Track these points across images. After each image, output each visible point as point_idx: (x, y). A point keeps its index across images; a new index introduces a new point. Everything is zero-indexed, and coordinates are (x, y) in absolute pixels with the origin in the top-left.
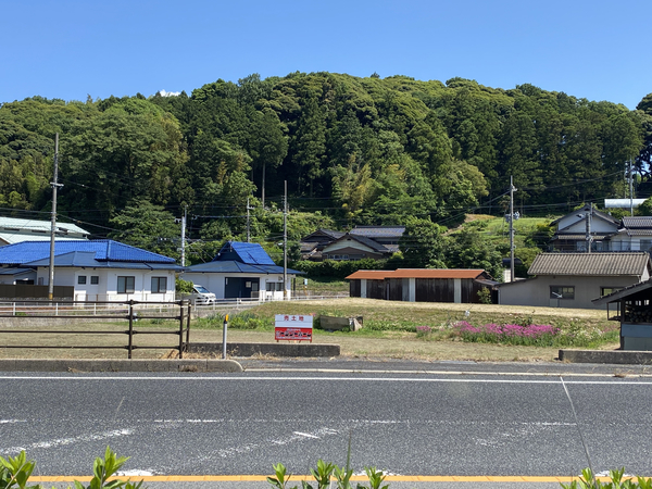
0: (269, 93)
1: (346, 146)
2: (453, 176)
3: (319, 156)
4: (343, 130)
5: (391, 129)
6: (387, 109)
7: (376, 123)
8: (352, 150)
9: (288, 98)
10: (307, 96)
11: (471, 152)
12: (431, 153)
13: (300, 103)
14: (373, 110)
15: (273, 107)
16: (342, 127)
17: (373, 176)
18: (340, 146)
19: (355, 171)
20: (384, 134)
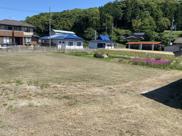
0: (120, 4)
1: (136, 15)
2: (162, 21)
3: (129, 17)
4: (136, 11)
5: (148, 10)
6: (147, 6)
7: (144, 9)
9: (124, 5)
10: (128, 4)
11: (167, 16)
12: (157, 16)
13: (126, 6)
14: (144, 6)
15: (120, 7)
16: (135, 10)
17: (141, 21)
18: (134, 15)
19: (137, 21)
20: (146, 12)
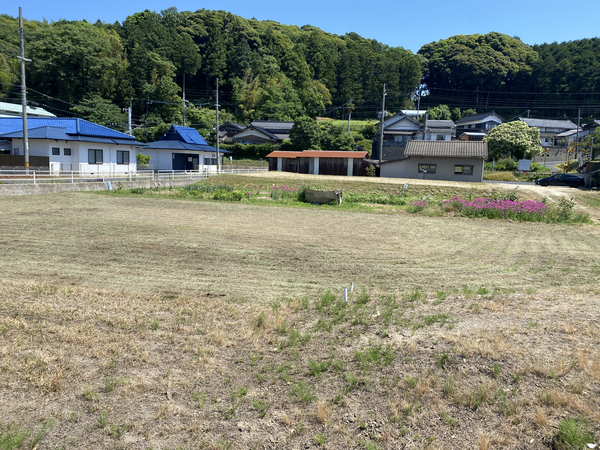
0: (185, 22)
1: (241, 64)
2: (311, 90)
3: (222, 70)
4: (239, 52)
5: (271, 54)
6: (268, 40)
7: (261, 49)
8: (245, 67)
9: (199, 26)
10: (213, 26)
11: (321, 75)
12: (298, 73)
13: (208, 31)
14: (258, 40)
15: (188, 32)
16: (238, 50)
17: (261, 86)
18: (237, 63)
19: (248, 83)
20: (266, 58)
